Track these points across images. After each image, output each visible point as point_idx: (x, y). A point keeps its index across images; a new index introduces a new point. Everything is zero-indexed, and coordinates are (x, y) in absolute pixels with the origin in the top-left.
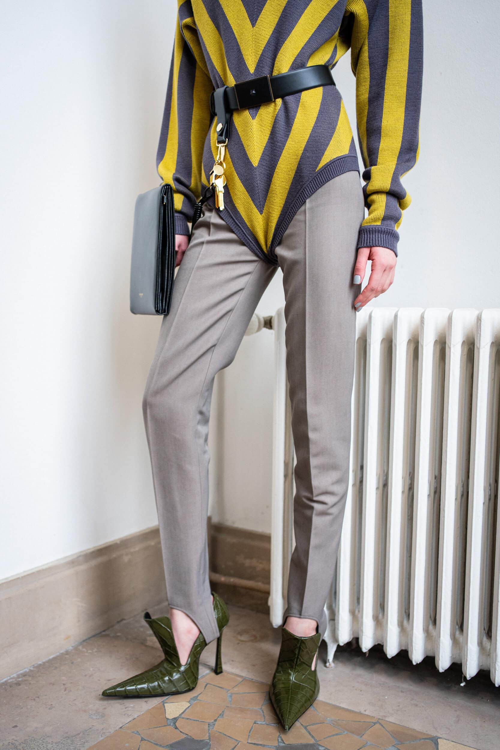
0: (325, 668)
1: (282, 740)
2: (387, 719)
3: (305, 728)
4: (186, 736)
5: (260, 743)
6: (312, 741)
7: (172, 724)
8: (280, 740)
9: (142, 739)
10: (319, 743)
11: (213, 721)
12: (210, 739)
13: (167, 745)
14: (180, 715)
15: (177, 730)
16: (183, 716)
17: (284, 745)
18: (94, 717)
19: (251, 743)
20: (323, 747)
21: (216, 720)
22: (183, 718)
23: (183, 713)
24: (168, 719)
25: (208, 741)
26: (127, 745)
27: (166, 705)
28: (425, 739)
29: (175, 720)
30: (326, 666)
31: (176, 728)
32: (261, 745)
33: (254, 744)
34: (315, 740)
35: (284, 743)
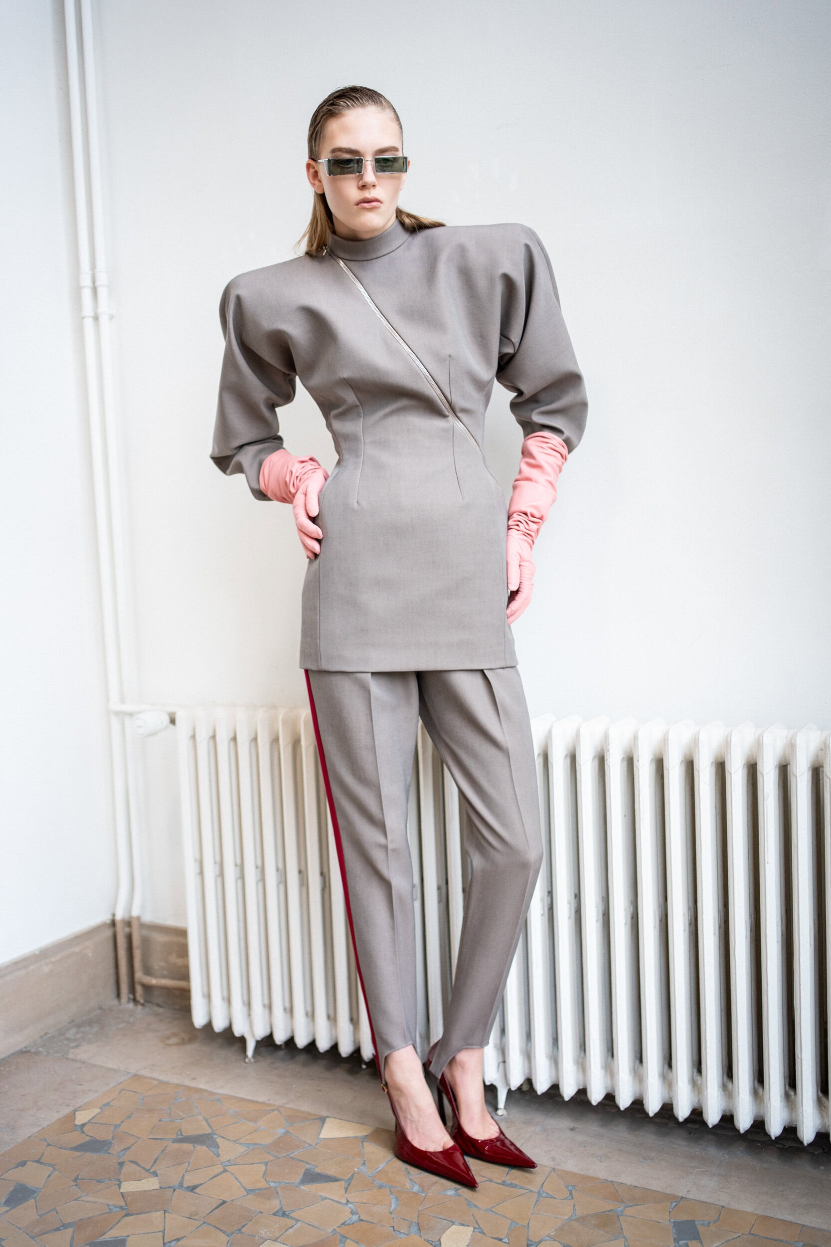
1: (181, 1133)
2: (287, 1106)
3: (207, 1120)
4: (91, 1138)
5: (160, 1137)
6: (209, 1131)
7: (79, 1129)
8: (179, 1133)
9: (48, 1145)
10: (215, 1132)
11: (119, 1123)
12: (113, 1139)
13: (71, 1148)
14: (89, 1121)
15: (84, 1134)
16: (91, 1121)
17: (181, 1137)
18: (4, 1130)
20: (217, 1135)
21: (122, 1122)
22: (91, 1123)
23: (92, 1119)
24: (76, 1125)
25: (111, 1141)
26: (32, 1151)
27: (77, 1113)
28: (315, 1119)
29: (83, 1125)
30: (245, 1062)
31: (83, 1132)
32: (160, 1139)
33: (154, 1140)
34: (212, 1130)
35: (182, 1135)
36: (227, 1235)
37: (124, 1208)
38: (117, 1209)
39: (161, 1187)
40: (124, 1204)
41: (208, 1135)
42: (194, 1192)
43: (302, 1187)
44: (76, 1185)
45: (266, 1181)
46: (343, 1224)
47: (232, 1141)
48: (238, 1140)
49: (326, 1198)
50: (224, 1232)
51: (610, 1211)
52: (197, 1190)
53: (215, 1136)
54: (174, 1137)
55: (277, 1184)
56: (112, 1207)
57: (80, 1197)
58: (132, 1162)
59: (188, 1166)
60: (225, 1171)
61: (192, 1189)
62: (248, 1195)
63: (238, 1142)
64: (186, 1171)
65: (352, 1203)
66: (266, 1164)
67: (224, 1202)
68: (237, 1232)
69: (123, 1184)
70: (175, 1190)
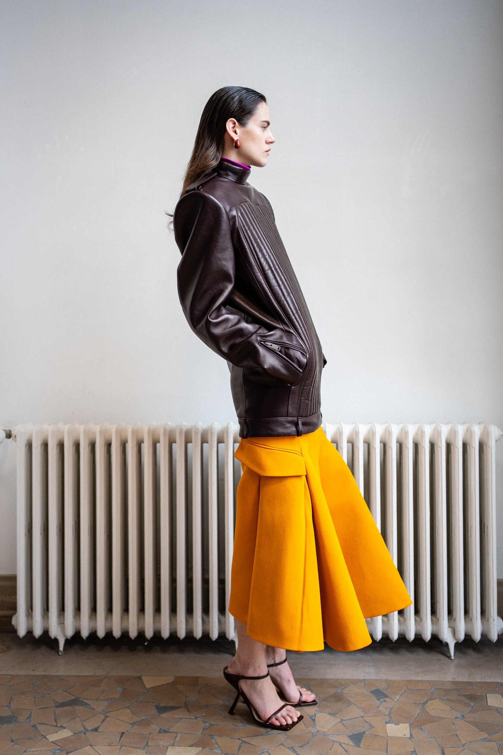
0: (59, 656)
2: (109, 675)
3: (66, 692)
6: (74, 698)
8: (55, 702)
10: (78, 697)
11: (8, 704)
12: (13, 713)
19: (39, 709)
20: (82, 698)
25: (13, 715)
28: (134, 679)
30: (59, 655)
32: (46, 708)
33: (42, 708)
35: (58, 703)
36: (143, 749)
37: (62, 749)
38: (59, 751)
39: (75, 734)
40: (60, 748)
41: (75, 700)
42: (99, 732)
43: (162, 715)
44: (16, 744)
45: (138, 717)
46: (204, 729)
47: (95, 700)
48: (98, 698)
49: (182, 718)
50: (139, 748)
51: (336, 693)
52: (99, 730)
53: (81, 699)
54: (55, 705)
55: (146, 717)
56: (54, 751)
57: (26, 750)
58: (40, 724)
59: (80, 719)
60: (106, 717)
61: (96, 730)
62: (134, 726)
63: (98, 699)
64: (82, 722)
65: (199, 717)
66: (128, 707)
67: (123, 733)
68: (146, 746)
69: (47, 736)
70: (85, 733)
